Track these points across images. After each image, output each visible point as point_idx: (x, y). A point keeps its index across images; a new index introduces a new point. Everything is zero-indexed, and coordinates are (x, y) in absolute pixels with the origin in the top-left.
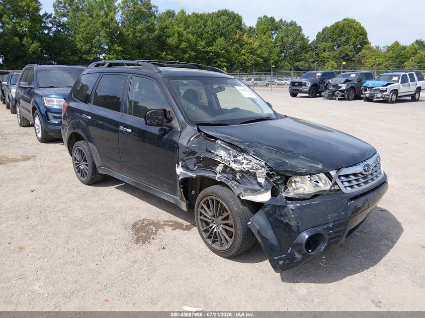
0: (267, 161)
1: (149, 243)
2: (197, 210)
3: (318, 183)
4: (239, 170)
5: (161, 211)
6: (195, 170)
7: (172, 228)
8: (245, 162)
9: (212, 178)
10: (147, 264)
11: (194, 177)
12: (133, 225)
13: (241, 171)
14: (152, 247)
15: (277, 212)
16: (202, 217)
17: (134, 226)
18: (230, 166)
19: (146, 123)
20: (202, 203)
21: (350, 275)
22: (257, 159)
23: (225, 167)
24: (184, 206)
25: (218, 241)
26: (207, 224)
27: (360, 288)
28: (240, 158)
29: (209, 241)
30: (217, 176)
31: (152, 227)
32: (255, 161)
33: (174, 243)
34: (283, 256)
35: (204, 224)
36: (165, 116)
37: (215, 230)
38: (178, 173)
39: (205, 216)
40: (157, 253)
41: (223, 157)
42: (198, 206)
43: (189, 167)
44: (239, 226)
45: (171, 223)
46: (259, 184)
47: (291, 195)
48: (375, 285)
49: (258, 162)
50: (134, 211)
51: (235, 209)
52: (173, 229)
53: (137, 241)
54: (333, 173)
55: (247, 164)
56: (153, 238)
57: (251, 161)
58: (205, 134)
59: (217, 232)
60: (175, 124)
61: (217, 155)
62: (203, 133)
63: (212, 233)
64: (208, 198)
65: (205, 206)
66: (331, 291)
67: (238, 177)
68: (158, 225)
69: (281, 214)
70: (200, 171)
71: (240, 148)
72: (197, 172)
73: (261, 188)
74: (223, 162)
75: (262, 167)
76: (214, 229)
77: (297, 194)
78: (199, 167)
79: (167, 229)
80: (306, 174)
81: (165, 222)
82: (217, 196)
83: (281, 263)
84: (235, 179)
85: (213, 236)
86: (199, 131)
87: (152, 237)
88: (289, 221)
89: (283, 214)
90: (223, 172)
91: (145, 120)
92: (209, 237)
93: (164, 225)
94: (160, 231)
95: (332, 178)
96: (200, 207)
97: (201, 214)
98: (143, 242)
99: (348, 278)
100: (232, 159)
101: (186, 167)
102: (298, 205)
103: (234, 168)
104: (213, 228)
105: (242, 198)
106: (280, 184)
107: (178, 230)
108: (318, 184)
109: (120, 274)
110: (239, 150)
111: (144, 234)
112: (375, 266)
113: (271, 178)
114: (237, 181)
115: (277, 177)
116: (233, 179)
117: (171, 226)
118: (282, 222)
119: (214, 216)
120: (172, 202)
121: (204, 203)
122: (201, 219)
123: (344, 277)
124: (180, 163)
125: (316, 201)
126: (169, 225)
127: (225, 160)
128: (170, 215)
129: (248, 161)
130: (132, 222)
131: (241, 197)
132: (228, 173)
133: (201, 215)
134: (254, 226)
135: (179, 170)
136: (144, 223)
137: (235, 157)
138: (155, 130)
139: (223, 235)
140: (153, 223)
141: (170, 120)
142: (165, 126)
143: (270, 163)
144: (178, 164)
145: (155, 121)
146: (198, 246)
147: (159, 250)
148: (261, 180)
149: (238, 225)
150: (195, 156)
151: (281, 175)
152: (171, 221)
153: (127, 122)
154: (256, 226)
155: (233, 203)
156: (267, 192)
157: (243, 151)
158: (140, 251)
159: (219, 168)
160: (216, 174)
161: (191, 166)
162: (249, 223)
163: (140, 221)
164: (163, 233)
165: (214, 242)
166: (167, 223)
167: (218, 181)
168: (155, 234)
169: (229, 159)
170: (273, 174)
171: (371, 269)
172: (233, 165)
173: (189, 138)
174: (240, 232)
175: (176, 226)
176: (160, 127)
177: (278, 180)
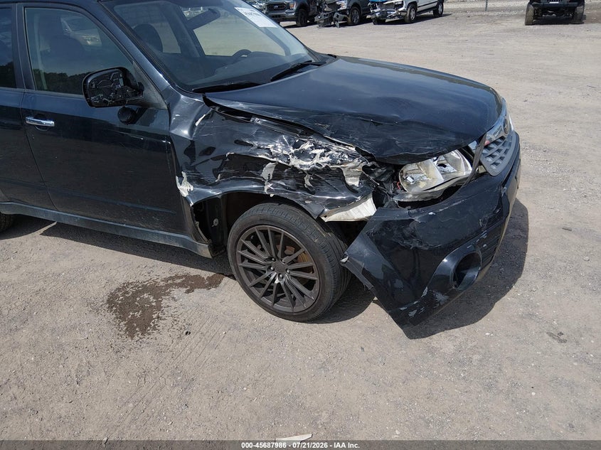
0: (360, 144)
1: (154, 329)
2: (234, 254)
3: (445, 166)
4: (308, 169)
5: (150, 262)
6: (218, 183)
7: (185, 289)
8: (318, 152)
9: (256, 191)
10: (168, 373)
11: (219, 197)
12: (109, 301)
13: (313, 171)
14: (164, 335)
15: (395, 232)
16: (246, 264)
17: (111, 301)
18: (290, 165)
19: (91, 104)
20: (242, 240)
21: (498, 299)
22: (339, 144)
23: (279, 167)
24: (204, 250)
25: (284, 296)
26: (258, 273)
27: (522, 317)
28: (306, 146)
29: (269, 302)
30: (266, 188)
31: (146, 296)
32: (335, 147)
33: (200, 317)
34: (415, 303)
35: (251, 273)
36: (127, 82)
37: (277, 282)
38: (185, 194)
39: (251, 261)
40: (179, 346)
41: (272, 150)
42: (236, 247)
43: (205, 178)
44: (327, 269)
45: (179, 281)
46: (351, 189)
47: (409, 197)
48: (538, 306)
49: (342, 148)
50: (97, 274)
51: (316, 241)
52: (188, 292)
53: (131, 332)
54: (473, 146)
55: (322, 155)
56: (158, 317)
57: (328, 150)
58: (222, 108)
59: (282, 284)
60: (153, 95)
61: (259, 148)
62: (217, 108)
63: (271, 287)
64: (255, 229)
65: (249, 244)
66: (488, 334)
67: (308, 183)
68: (158, 291)
69: (403, 234)
70: (228, 183)
71: (300, 126)
72: (222, 187)
73: (355, 195)
74: (275, 159)
75: (352, 156)
76: (274, 280)
77: (419, 194)
78: (225, 176)
79: (176, 292)
80: (430, 156)
81: (166, 280)
82: (272, 222)
83: (412, 314)
84: (300, 186)
85: (274, 290)
86: (208, 103)
87: (154, 316)
88: (421, 243)
89: (407, 234)
90: (277, 176)
91: (86, 96)
92: (267, 294)
93: (168, 286)
94: (165, 302)
95: (473, 155)
96: (239, 246)
97: (243, 258)
98: (144, 332)
99: (498, 305)
100: (293, 151)
101: (196, 180)
102: (431, 213)
103: (298, 167)
104: (272, 278)
105: (326, 220)
106: (385, 182)
107: (196, 290)
108: (445, 169)
109: (124, 409)
110: (300, 131)
111: (138, 315)
112: (523, 276)
113: (371, 173)
114: (307, 190)
115: (380, 170)
116: (298, 188)
117: (181, 285)
118: (407, 248)
119: (270, 259)
120: (177, 245)
121: (246, 240)
122: (244, 268)
123: (492, 305)
124: (184, 174)
125: (456, 201)
126: (176, 284)
127: (277, 156)
128: (169, 265)
129: (323, 150)
130: (104, 295)
131: (323, 218)
132: (287, 178)
133: (243, 261)
134: (355, 263)
135: (185, 188)
136: (127, 293)
137: (296, 146)
138: (110, 115)
139: (293, 286)
140: (145, 289)
141: (139, 89)
142: (131, 103)
143: (366, 148)
144: (181, 176)
145: (108, 96)
146: (247, 313)
147: (180, 338)
148: (354, 182)
149: (325, 268)
150: (213, 155)
151: (387, 165)
152: (177, 277)
153: (39, 107)
154: (360, 263)
155: (309, 231)
156: (366, 199)
157: (308, 132)
158: (144, 352)
159: (267, 171)
160: (263, 183)
161: (209, 177)
162: (344, 260)
163: (119, 289)
164: (173, 304)
165: (276, 300)
166: (171, 282)
167: (272, 195)
168: (159, 308)
169: (285, 152)
170: (373, 166)
171: (519, 281)
172: (295, 162)
173: (191, 121)
174: (329, 279)
175: (191, 284)
176: (121, 107)
177: (382, 175)
